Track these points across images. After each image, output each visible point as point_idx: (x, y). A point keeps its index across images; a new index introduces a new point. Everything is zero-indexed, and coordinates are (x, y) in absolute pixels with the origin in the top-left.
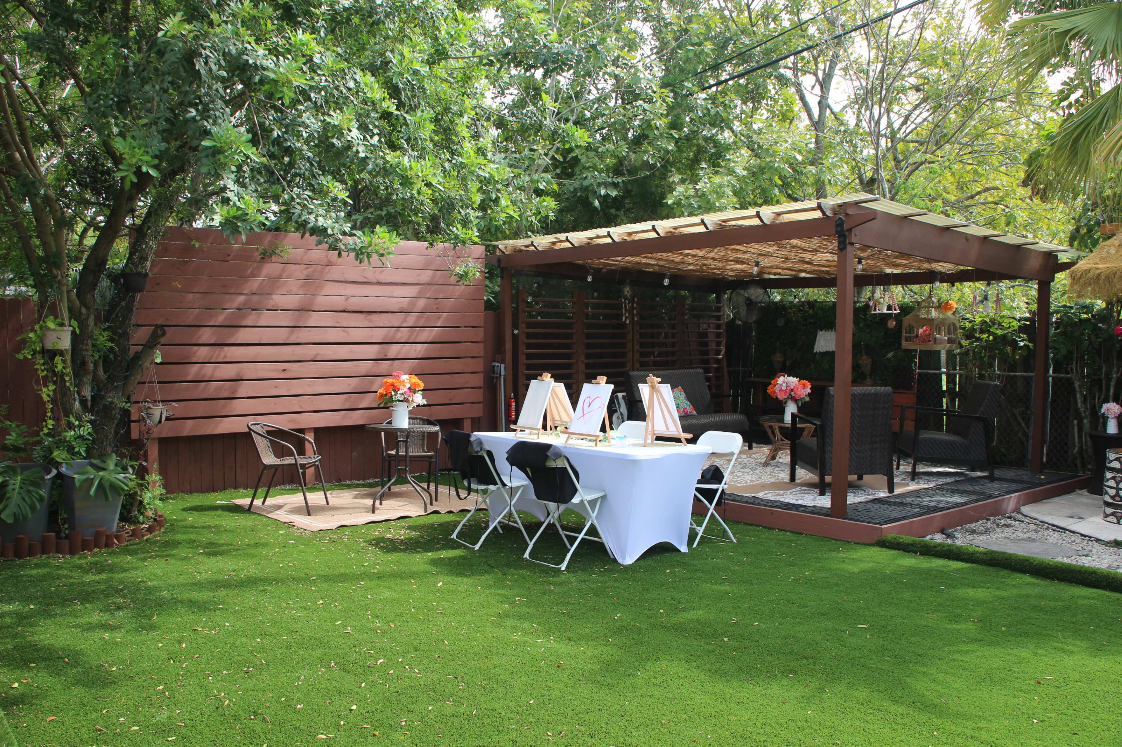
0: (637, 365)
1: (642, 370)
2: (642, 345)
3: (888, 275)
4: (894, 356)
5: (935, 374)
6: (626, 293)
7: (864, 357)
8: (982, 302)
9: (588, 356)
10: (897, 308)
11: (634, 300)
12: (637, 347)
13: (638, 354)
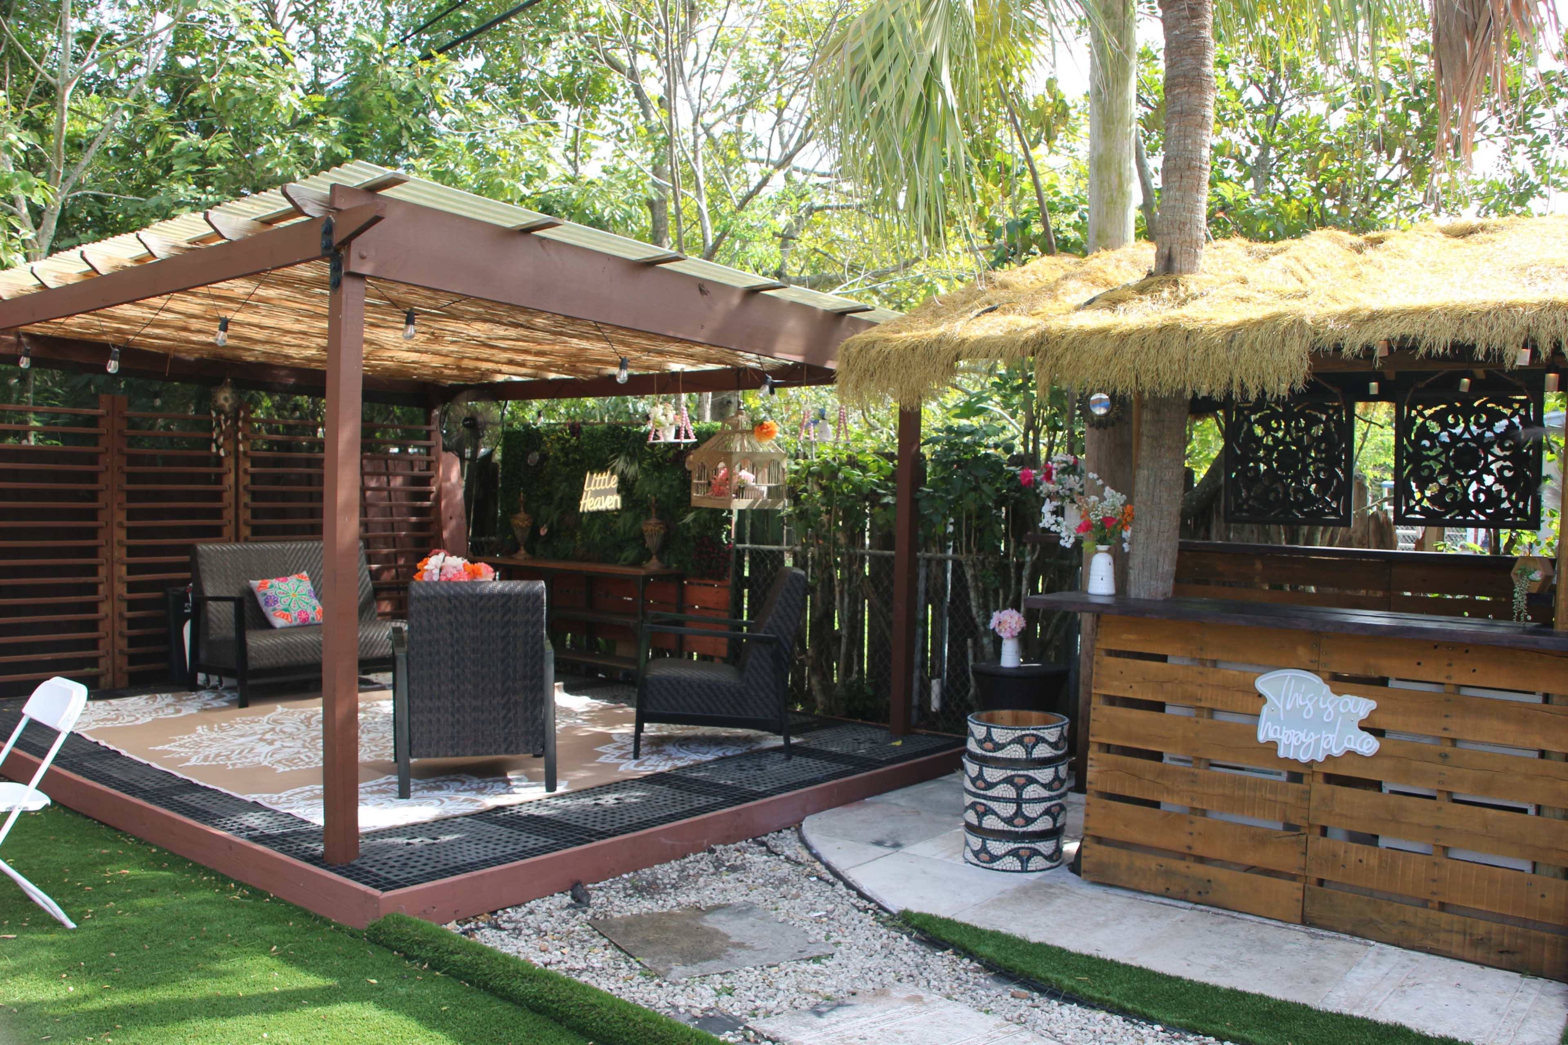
0: (246, 531)
1: (256, 542)
2: (255, 496)
3: (675, 375)
4: (694, 520)
5: (771, 552)
6: (221, 401)
7: (653, 521)
8: (816, 422)
9: (131, 515)
10: (691, 434)
11: (238, 414)
12: (246, 499)
13: (249, 512)
